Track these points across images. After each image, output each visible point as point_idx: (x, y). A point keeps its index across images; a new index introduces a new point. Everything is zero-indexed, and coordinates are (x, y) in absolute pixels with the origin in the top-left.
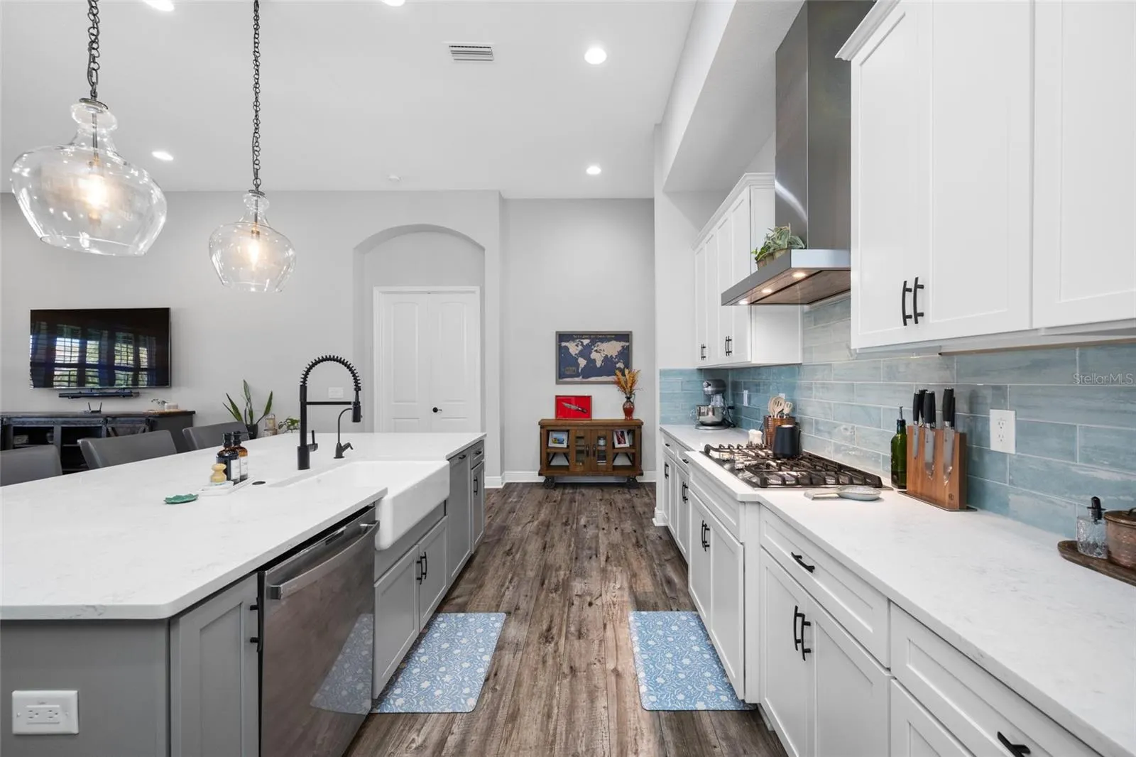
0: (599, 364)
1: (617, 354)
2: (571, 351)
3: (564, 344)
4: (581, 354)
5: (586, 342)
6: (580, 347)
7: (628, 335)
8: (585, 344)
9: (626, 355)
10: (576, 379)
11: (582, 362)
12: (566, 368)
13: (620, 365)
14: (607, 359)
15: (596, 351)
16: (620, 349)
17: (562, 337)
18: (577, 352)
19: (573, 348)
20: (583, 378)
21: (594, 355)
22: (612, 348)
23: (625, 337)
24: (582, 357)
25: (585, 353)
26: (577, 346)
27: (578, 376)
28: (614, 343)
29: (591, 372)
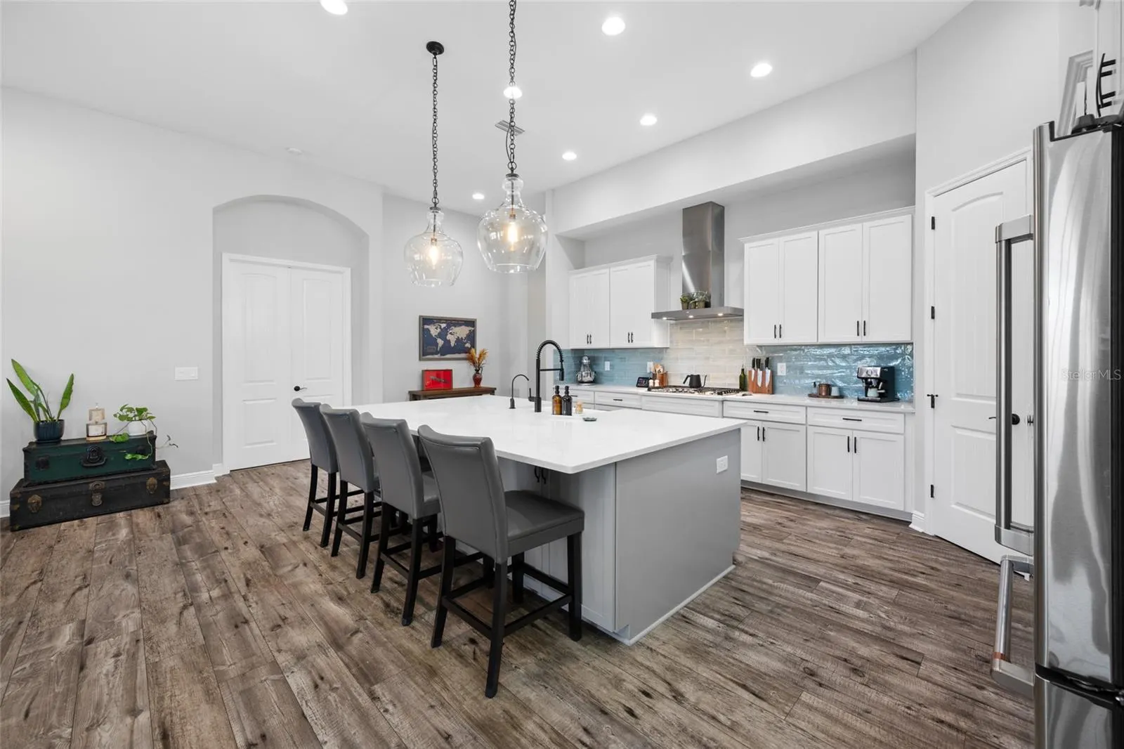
0: (452, 344)
1: (465, 336)
2: (432, 332)
3: (426, 327)
4: (440, 335)
5: (443, 325)
6: (439, 330)
7: (474, 322)
8: (442, 327)
9: (472, 337)
10: (436, 356)
11: (440, 342)
12: (428, 347)
13: (468, 345)
14: (458, 340)
15: (451, 333)
16: (468, 332)
17: (425, 321)
18: (437, 334)
19: (434, 331)
20: (441, 355)
21: (449, 337)
22: (462, 332)
23: (471, 323)
24: (440, 338)
25: (443, 334)
26: (436, 328)
27: (437, 353)
28: (463, 327)
29: (447, 350)
